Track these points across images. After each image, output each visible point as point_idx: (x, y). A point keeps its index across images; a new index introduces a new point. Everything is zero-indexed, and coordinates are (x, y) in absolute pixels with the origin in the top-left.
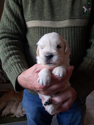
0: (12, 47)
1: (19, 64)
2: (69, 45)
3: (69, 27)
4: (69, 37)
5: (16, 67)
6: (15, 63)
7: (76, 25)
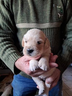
0: (7, 42)
1: (15, 53)
2: (50, 41)
3: (49, 28)
4: (50, 35)
5: (14, 56)
6: (12, 53)
7: (54, 27)
